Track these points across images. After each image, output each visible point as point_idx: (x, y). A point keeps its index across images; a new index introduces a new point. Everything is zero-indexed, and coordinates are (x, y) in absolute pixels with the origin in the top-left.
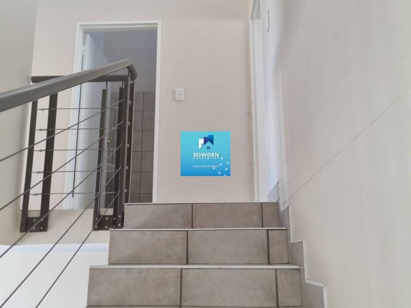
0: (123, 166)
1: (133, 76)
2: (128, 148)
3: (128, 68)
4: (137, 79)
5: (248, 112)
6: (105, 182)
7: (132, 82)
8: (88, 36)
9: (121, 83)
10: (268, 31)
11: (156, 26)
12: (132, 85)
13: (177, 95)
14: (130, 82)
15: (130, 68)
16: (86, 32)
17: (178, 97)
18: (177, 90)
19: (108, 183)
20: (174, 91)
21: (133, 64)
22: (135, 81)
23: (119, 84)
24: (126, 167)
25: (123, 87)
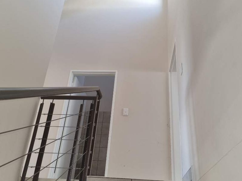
0: (88, 151)
1: (100, 97)
2: (92, 140)
3: (97, 91)
4: (102, 99)
5: (168, 124)
6: (77, 159)
7: (98, 100)
8: (76, 78)
9: (92, 101)
10: (181, 75)
11: (114, 73)
12: (99, 102)
13: (124, 113)
14: (97, 100)
15: (98, 92)
16: (75, 76)
17: (125, 113)
18: (124, 109)
19: (78, 160)
20: (123, 110)
21: (100, 90)
22: (100, 100)
23: (91, 102)
24: (90, 152)
25: (93, 103)
